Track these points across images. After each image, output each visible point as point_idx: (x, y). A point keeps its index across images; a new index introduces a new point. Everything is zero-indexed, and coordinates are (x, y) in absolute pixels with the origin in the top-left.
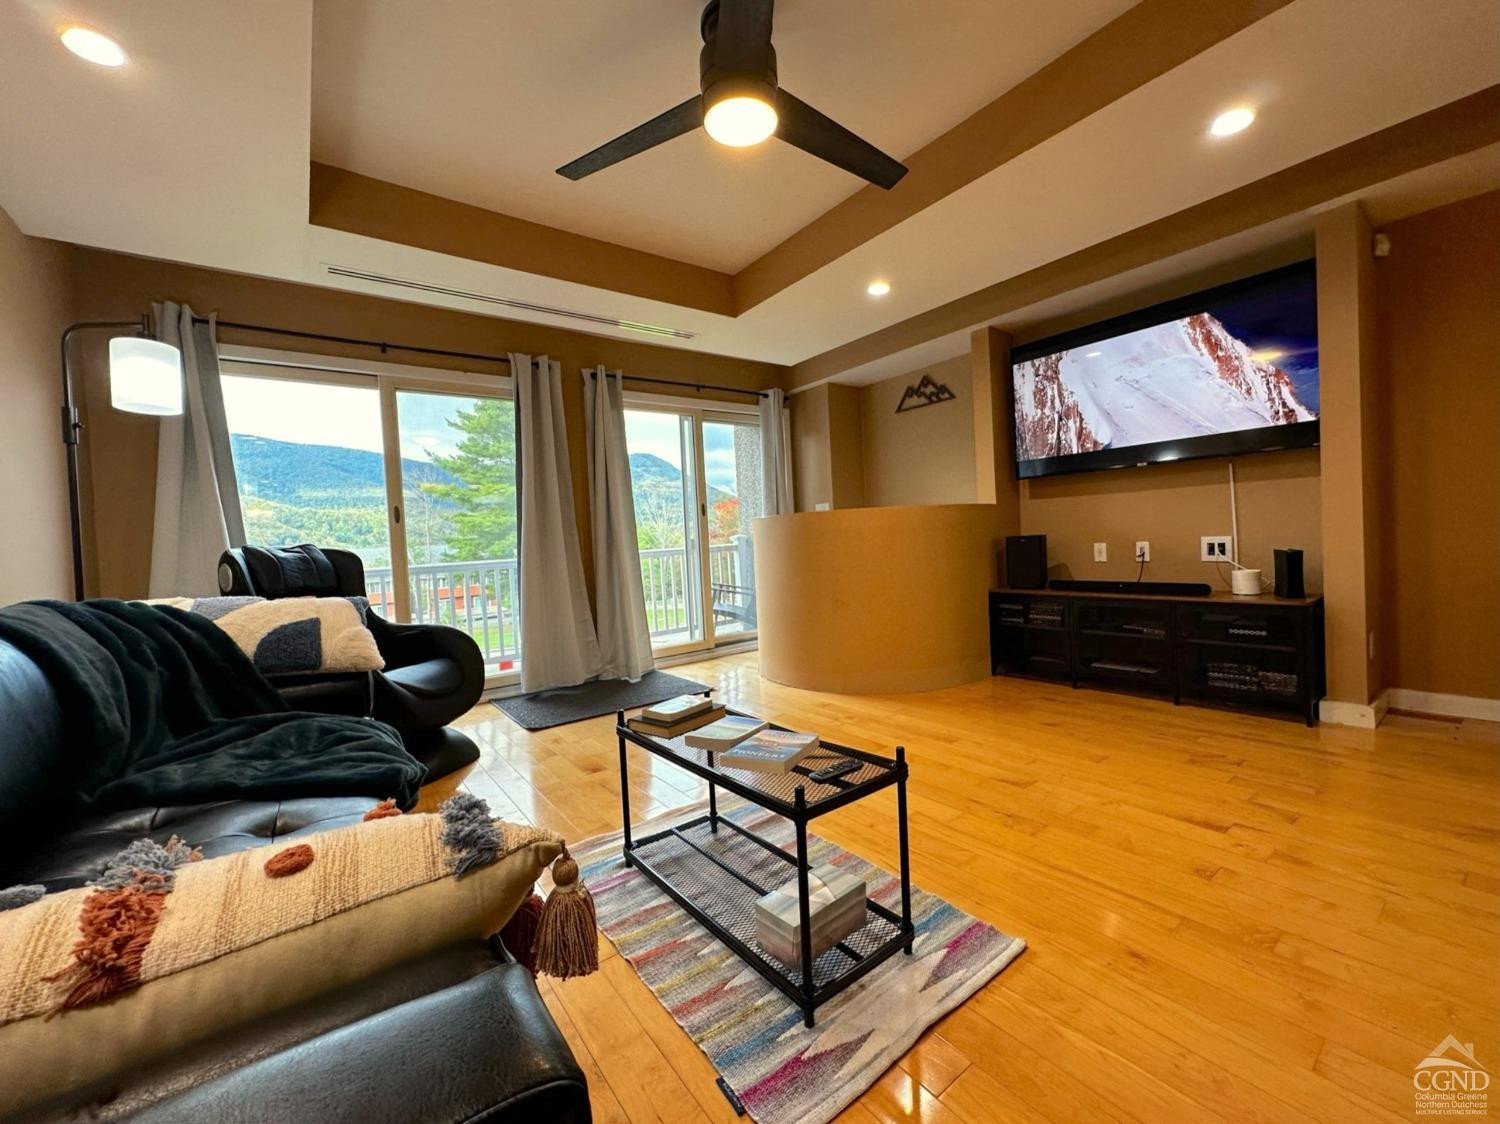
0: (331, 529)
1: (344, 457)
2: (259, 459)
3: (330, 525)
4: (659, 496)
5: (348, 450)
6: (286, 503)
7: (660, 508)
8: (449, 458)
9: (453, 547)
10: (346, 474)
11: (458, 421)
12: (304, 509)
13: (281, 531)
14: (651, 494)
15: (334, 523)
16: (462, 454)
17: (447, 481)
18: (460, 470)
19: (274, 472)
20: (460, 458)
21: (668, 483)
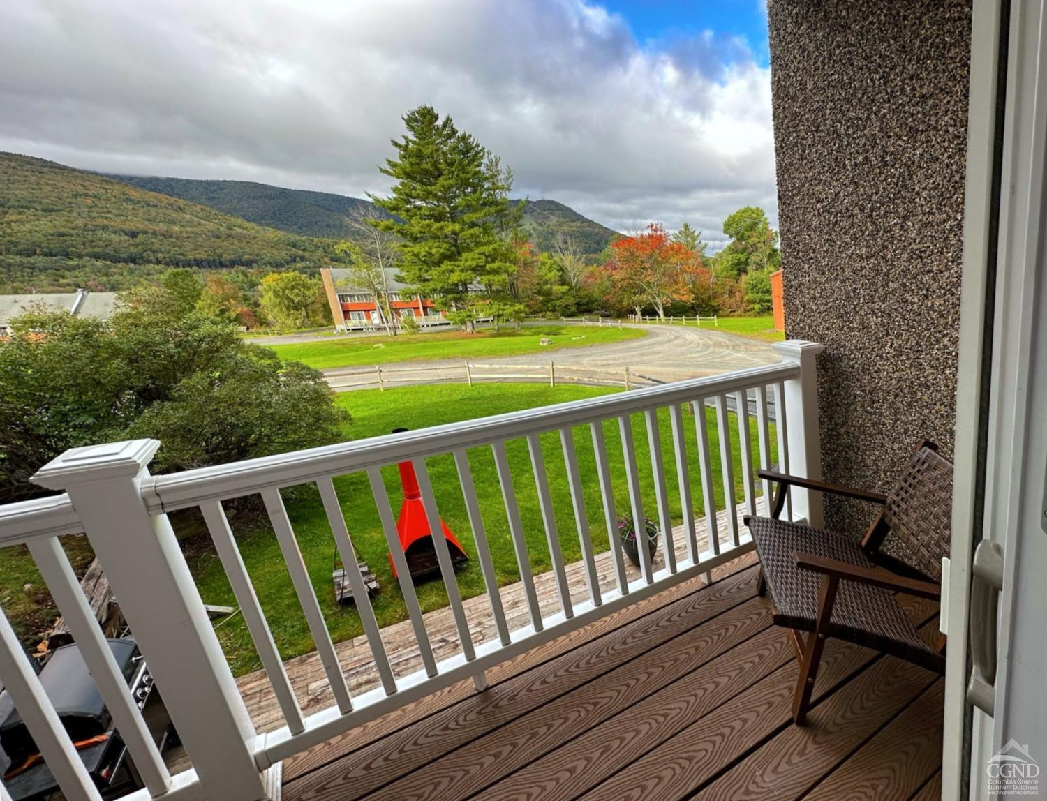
0: (325, 252)
1: (324, 200)
2: (266, 200)
3: (324, 248)
4: (564, 233)
5: (327, 194)
6: (291, 232)
7: (566, 243)
8: (386, 199)
9: (402, 270)
10: (329, 212)
11: (388, 168)
12: (304, 238)
13: (292, 252)
14: (557, 232)
15: (326, 248)
16: (395, 195)
17: (389, 217)
18: (396, 208)
19: (279, 210)
20: (395, 199)
21: (571, 224)
